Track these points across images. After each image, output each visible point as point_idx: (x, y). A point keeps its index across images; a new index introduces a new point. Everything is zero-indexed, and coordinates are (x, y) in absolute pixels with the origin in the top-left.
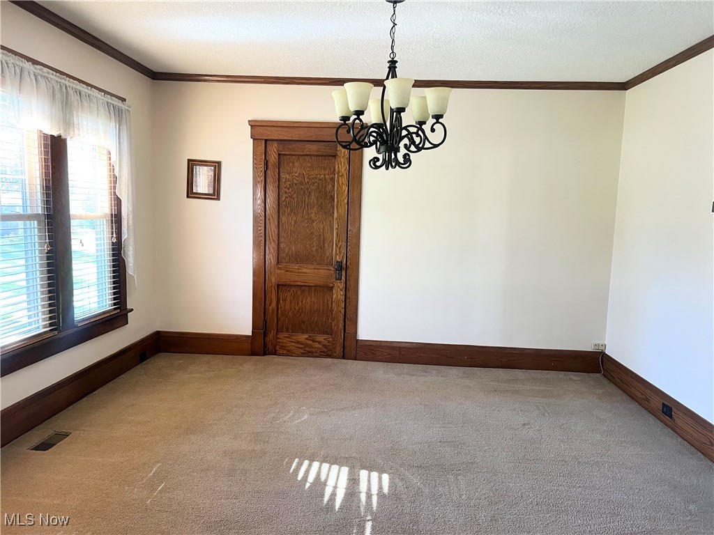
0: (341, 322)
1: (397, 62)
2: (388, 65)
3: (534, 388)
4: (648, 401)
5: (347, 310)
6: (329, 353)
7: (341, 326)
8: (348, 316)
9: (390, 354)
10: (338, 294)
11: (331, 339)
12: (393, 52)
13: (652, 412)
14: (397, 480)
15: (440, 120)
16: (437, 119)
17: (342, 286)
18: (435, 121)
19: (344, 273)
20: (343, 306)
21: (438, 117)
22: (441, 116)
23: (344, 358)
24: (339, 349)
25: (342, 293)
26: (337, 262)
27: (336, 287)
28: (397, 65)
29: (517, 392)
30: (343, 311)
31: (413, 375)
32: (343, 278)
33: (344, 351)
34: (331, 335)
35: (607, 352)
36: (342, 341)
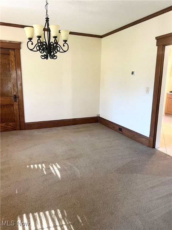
0: (18, 117)
1: (49, 19)
2: (46, 20)
3: (85, 129)
4: (114, 128)
5: (20, 113)
6: (15, 129)
7: (18, 119)
8: (20, 115)
9: (37, 126)
10: (16, 107)
11: (15, 124)
12: (47, 15)
13: (116, 131)
14: (62, 165)
15: (66, 42)
16: (65, 42)
17: (17, 104)
18: (64, 42)
19: (17, 99)
20: (18, 111)
21: (65, 41)
22: (67, 41)
23: (20, 130)
24: (18, 127)
25: (17, 106)
26: (14, 95)
27: (15, 104)
28: (49, 20)
29: (81, 131)
30: (18, 113)
31: (48, 132)
32: (17, 101)
33: (20, 127)
34: (15, 122)
35: (100, 116)
36: (19, 124)
